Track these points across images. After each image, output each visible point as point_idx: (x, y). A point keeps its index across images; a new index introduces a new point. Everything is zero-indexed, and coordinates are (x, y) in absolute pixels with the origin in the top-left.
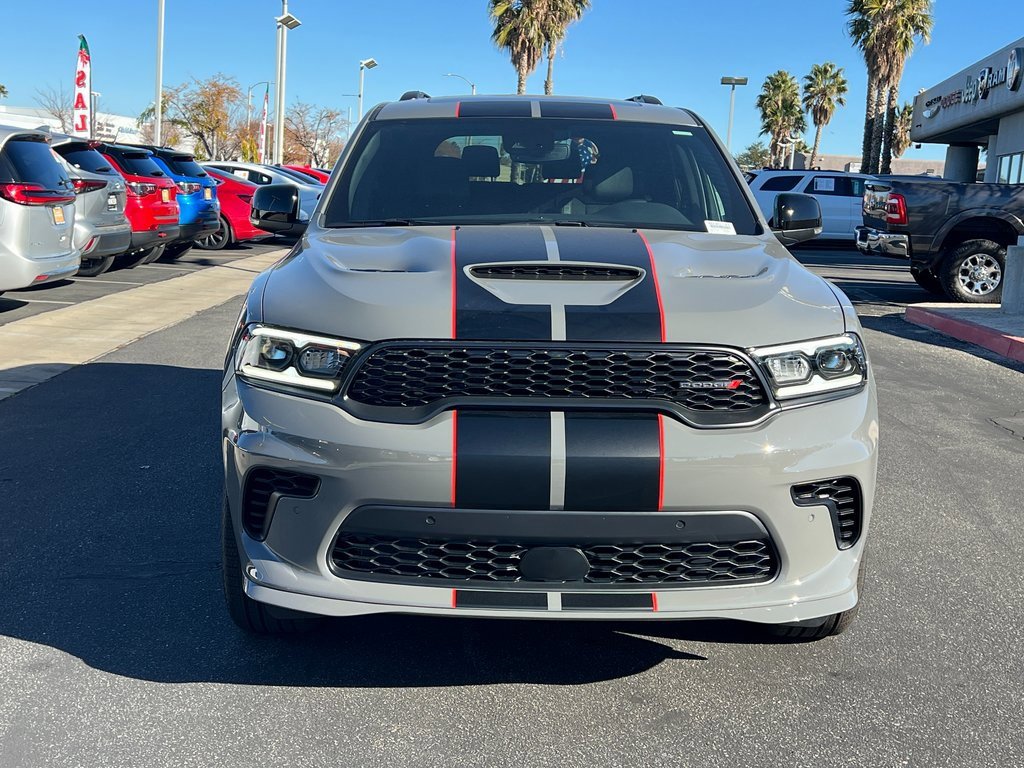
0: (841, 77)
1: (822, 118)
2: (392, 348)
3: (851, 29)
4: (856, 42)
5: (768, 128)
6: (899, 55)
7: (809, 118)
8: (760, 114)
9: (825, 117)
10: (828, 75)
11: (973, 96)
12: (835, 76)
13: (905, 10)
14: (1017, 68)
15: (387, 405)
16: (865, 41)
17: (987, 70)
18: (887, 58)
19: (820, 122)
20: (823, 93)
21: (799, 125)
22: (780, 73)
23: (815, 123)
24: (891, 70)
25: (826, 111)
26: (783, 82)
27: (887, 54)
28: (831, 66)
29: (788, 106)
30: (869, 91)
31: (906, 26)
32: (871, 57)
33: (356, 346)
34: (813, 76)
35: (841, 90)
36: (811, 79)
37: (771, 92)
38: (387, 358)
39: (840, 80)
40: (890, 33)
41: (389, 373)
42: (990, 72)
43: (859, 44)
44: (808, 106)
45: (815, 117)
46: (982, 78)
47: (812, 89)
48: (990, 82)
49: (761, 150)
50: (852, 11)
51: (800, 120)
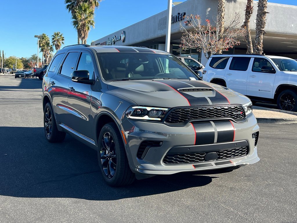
0: (63, 36)
1: (58, 48)
2: (177, 109)
3: (73, 24)
4: (75, 27)
5: (42, 50)
6: (87, 31)
7: (54, 47)
8: (39, 46)
9: (59, 47)
10: (59, 35)
11: (111, 43)
12: (61, 36)
13: (88, 19)
14: (124, 36)
15: (175, 123)
16: (77, 27)
17: (114, 36)
18: (84, 32)
19: (58, 49)
20: (58, 40)
21: (51, 49)
22: (43, 34)
23: (56, 49)
24: (85, 35)
25: (59, 46)
26: (45, 37)
27: (84, 31)
28: (59, 33)
29: (48, 44)
30: (78, 41)
31: (88, 23)
32: (79, 32)
33: (167, 109)
34: (55, 36)
35: (63, 40)
36: (54, 36)
37: (42, 40)
38: (175, 111)
39: (62, 37)
40: (84, 25)
41: (176, 115)
42: (115, 37)
43: (75, 28)
44: (54, 44)
45: (56, 47)
46: (113, 39)
47: (54, 39)
48: (115, 40)
49: (36, 56)
50: (73, 18)
51: (51, 48)
